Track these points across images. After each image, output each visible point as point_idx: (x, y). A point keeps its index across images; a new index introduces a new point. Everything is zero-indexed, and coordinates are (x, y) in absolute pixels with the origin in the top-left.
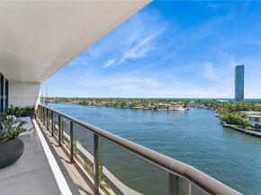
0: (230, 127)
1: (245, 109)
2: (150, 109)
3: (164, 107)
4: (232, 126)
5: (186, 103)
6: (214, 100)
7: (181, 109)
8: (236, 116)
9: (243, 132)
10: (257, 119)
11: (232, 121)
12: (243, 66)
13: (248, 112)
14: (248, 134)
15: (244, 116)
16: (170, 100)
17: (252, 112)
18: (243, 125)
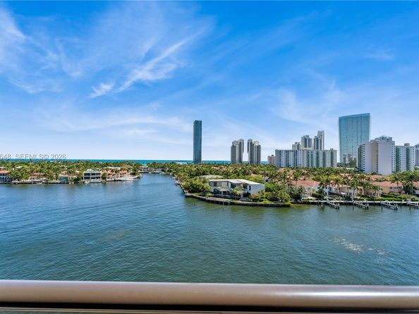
0: (193, 197)
1: (204, 174)
2: (65, 182)
3: (95, 176)
4: (194, 195)
5: (135, 167)
6: (173, 162)
7: (129, 178)
8: (197, 181)
9: (204, 200)
10: (215, 184)
11: (194, 189)
12: (201, 122)
13: (207, 177)
14: (209, 201)
15: (204, 182)
16: (106, 164)
17: (210, 176)
18: (204, 191)
